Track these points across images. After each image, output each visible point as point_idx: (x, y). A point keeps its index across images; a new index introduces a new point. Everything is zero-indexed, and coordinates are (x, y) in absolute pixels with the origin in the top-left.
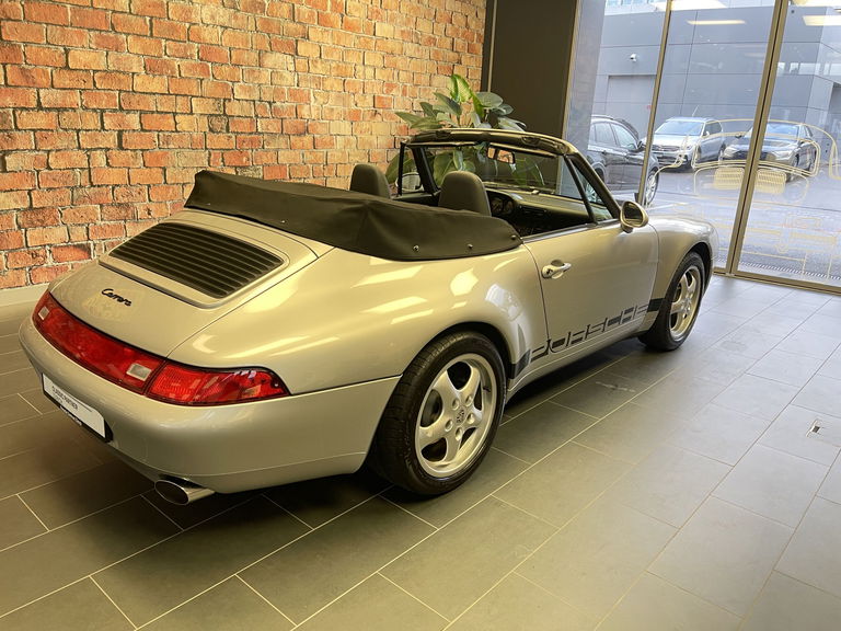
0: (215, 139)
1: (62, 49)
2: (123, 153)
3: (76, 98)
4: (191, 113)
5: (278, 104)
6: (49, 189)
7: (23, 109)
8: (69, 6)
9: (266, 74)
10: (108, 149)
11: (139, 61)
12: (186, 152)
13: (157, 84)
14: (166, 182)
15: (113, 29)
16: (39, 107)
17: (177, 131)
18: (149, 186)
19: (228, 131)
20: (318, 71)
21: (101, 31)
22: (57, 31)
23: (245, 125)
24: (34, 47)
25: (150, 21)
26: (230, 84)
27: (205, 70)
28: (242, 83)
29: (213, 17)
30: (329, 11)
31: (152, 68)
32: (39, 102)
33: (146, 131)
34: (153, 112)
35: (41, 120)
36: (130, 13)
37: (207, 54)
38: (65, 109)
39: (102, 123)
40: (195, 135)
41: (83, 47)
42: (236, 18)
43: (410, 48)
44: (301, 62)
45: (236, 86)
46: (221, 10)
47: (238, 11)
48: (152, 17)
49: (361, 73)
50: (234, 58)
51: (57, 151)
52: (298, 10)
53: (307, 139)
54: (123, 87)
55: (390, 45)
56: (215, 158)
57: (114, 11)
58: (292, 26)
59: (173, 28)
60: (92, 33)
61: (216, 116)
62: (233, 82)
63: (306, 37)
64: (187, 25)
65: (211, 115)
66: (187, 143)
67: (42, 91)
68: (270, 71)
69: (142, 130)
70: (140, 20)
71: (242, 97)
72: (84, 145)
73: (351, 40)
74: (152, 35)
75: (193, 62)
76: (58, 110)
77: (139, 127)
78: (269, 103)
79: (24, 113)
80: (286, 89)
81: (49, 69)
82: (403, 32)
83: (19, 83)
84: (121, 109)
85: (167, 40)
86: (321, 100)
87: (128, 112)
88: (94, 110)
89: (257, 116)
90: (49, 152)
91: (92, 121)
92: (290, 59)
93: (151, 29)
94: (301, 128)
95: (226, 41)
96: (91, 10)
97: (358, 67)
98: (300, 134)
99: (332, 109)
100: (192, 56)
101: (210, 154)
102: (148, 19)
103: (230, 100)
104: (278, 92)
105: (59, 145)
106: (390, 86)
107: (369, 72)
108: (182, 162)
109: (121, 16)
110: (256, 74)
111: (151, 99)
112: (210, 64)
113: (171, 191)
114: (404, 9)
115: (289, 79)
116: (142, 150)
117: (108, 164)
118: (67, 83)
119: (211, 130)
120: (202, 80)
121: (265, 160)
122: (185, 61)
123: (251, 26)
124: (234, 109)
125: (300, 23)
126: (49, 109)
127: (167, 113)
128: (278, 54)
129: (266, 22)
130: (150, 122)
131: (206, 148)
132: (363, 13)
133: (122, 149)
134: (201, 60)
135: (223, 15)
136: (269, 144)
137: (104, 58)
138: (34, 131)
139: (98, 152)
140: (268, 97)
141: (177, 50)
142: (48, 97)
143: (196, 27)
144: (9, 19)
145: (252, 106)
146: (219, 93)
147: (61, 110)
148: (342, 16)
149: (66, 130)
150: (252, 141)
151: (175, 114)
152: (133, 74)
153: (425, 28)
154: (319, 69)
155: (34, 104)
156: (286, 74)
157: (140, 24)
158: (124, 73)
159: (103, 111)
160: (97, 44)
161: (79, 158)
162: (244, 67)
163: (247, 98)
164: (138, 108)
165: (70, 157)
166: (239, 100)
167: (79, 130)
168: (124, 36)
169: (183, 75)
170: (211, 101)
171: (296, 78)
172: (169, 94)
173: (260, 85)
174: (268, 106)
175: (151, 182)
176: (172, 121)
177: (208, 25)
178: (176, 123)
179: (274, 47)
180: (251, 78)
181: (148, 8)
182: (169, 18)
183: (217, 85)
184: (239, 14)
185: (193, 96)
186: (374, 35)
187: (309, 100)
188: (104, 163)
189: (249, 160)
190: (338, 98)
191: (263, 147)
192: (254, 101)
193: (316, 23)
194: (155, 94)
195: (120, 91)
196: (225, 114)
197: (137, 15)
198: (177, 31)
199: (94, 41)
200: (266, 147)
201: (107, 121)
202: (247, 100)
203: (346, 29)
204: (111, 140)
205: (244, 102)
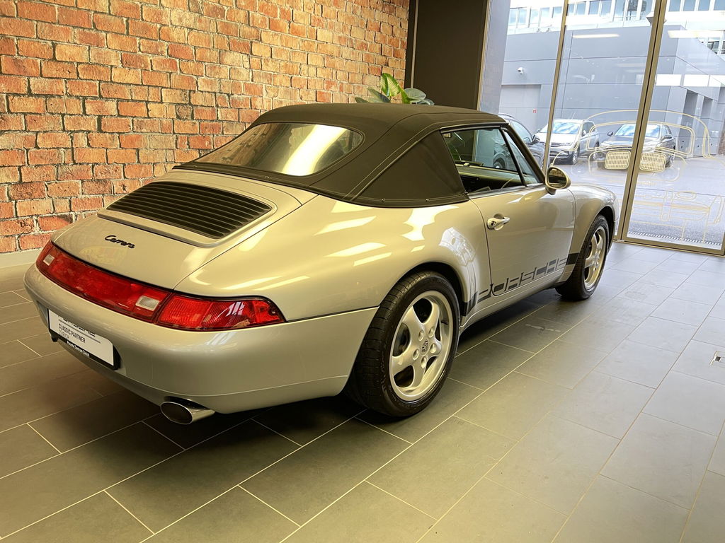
0: (182, 125)
1: (50, 43)
2: (102, 135)
3: (62, 87)
4: (161, 102)
5: (236, 96)
6: (37, 166)
7: (15, 94)
8: (56, 6)
9: (225, 71)
10: (89, 132)
11: (117, 56)
12: (158, 136)
13: (132, 76)
14: (139, 162)
15: (95, 27)
16: (30, 93)
17: (149, 117)
18: (124, 165)
19: (193, 118)
20: (269, 69)
21: (84, 28)
22: (46, 28)
23: (206, 115)
24: (26, 41)
25: (127, 21)
26: (195, 77)
27: (173, 65)
28: (205, 77)
29: (180, 20)
30: (278, 18)
31: (128, 62)
32: (29, 88)
33: (122, 116)
34: (128, 100)
35: (30, 105)
36: (110, 14)
37: (176, 51)
38: (52, 96)
39: (84, 108)
40: (164, 121)
41: (69, 42)
42: (200, 21)
43: (346, 52)
44: (255, 60)
45: (200, 80)
46: (188, 14)
47: (202, 15)
48: (128, 18)
49: (305, 72)
50: (198, 55)
51: (45, 132)
52: (253, 16)
54: (102, 78)
55: (329, 48)
56: (182, 141)
57: (95, 12)
58: (247, 29)
59: (146, 28)
60: (76, 30)
61: (183, 105)
62: (197, 76)
63: (259, 39)
64: (158, 26)
65: (179, 104)
66: (157, 128)
67: (32, 80)
68: (229, 67)
69: (119, 115)
70: (118, 20)
71: (205, 89)
72: (68, 128)
73: (297, 43)
74: (128, 34)
75: (163, 58)
76: (46, 96)
77: (116, 113)
78: (228, 95)
79: (16, 98)
80: (242, 83)
81: (39, 61)
82: (340, 38)
83: (12, 72)
84: (101, 97)
85: (141, 38)
86: (272, 94)
87: (107, 99)
88: (77, 97)
89: (217, 106)
90: (37, 133)
91: (76, 107)
92: (246, 58)
93: (127, 28)
94: (254, 117)
95: (192, 40)
96: (76, 10)
97: (302, 67)
99: (281, 102)
100: (162, 52)
101: (177, 138)
102: (125, 19)
103: (194, 91)
104: (236, 86)
105: (47, 127)
106: (330, 84)
107: (312, 70)
108: (153, 144)
109: (101, 16)
110: (217, 70)
111: (127, 88)
112: (177, 60)
113: (143, 169)
114: (341, 19)
115: (245, 75)
116: (119, 133)
117: (89, 144)
118: (54, 73)
119: (178, 117)
120: (170, 74)
122: (156, 57)
123: (213, 29)
124: (198, 99)
125: (254, 27)
126: (38, 96)
127: (140, 101)
128: (235, 54)
129: (226, 26)
130: (126, 109)
131: (174, 133)
132: (307, 21)
133: (101, 131)
134: (170, 56)
135: (189, 18)
136: (227, 130)
137: (86, 52)
138: (25, 114)
139: (81, 134)
140: (226, 90)
141: (150, 47)
142: (37, 84)
143: (166, 28)
145: (214, 97)
146: (185, 85)
147: (48, 96)
148: (290, 22)
149: (52, 114)
150: (213, 128)
151: (147, 102)
152: (112, 66)
153: (358, 34)
154: (270, 67)
155: (25, 91)
156: (242, 70)
157: (117, 24)
158: (103, 65)
159: (85, 98)
160: (81, 40)
161: (64, 139)
162: (206, 64)
163: (209, 90)
164: (116, 96)
165: (56, 138)
166: (202, 92)
167: (64, 115)
168: (104, 34)
169: (154, 69)
170: (178, 92)
171: (251, 74)
172: (142, 85)
173: (220, 79)
174: (227, 97)
175: (126, 161)
176: (145, 109)
177: (176, 27)
178: (148, 111)
179: (232, 47)
180: (213, 73)
181: (125, 10)
182: (143, 20)
183: (183, 78)
184: (203, 18)
185: (163, 87)
186: (316, 39)
187: (262, 93)
188: (85, 144)
189: (210, 144)
190: (286, 91)
191: (223, 134)
192: (215, 93)
193: (268, 28)
194: (130, 84)
195: (100, 81)
196: (190, 103)
197: (115, 16)
198: (150, 30)
199: (78, 37)
200: (225, 133)
201: (88, 107)
202: (209, 92)
203: (292, 33)
204: (92, 124)
205: (207, 93)
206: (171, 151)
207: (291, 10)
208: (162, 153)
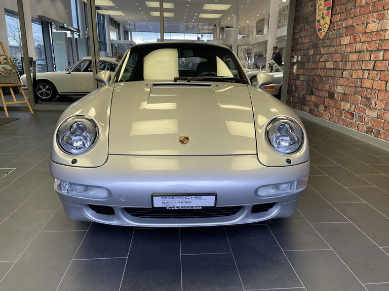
1: (366, 24)
2: (374, 72)
3: (365, 46)
7: (352, 52)
8: (371, 4)
10: (369, 70)
14: (386, 90)
15: (384, 8)
16: (355, 52)
18: (378, 91)
21: (379, 11)
22: (366, 16)
32: (355, 49)
35: (353, 57)
39: (371, 57)
41: (372, 21)
51: (356, 70)
60: (376, 14)
69: (383, 60)
72: (363, 68)
81: (360, 34)
83: (353, 42)
84: (378, 49)
87: (380, 50)
88: (369, 51)
90: (353, 70)
91: (368, 57)
105: (357, 67)
116: (381, 71)
118: (364, 40)
126: (357, 52)
137: (377, 25)
139: (366, 71)
142: (359, 46)
144: (355, 16)
147: (360, 52)
149: (359, 61)
152: (386, 30)
158: (383, 30)
159: (372, 51)
161: (360, 73)
164: (384, 48)
165: (358, 73)
167: (363, 61)
168: (387, 11)
175: (380, 88)
188: (367, 77)
195: (380, 40)
199: (376, 18)
204: (371, 66)
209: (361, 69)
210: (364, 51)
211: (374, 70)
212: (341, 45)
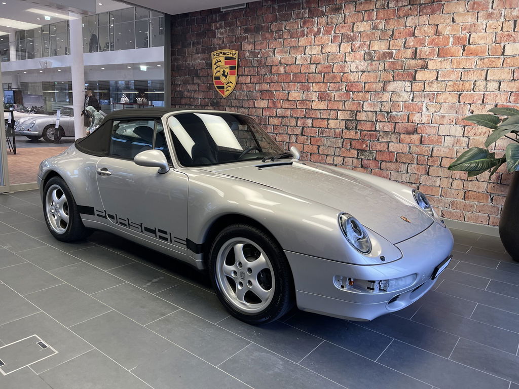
0: (348, 133)
1: (287, 92)
2: (303, 137)
3: (289, 113)
4: (337, 119)
5: (394, 113)
7: (272, 117)
9: (387, 96)
10: (297, 135)
11: (316, 95)
12: (331, 139)
13: (322, 105)
14: (319, 153)
15: (307, 81)
16: (276, 116)
17: (328, 128)
18: (311, 154)
19: (356, 129)
20: (433, 90)
21: (302, 83)
22: (286, 85)
23: (368, 126)
24: (278, 93)
25: (324, 75)
26: (362, 102)
27: (348, 96)
28: (369, 101)
29: (357, 67)
30: (450, 45)
31: (320, 98)
32: (277, 114)
33: (314, 127)
34: (318, 119)
35: (276, 121)
36: (316, 73)
37: (351, 88)
38: (285, 117)
39: (297, 123)
40: (337, 130)
41: (295, 90)
42: (371, 65)
44: (417, 86)
45: (366, 103)
46: (363, 63)
47: (374, 61)
48: (325, 73)
49: (482, 88)
50: (366, 88)
51: (280, 134)
52: (420, 51)
53: (416, 137)
54: (308, 107)
56: (346, 143)
57: (309, 73)
58: (413, 62)
59: (334, 77)
60: (299, 84)
61: (350, 120)
63: (425, 67)
64: (342, 74)
65: (348, 120)
66: (332, 134)
67: (278, 110)
68: (391, 93)
69: (312, 127)
70: (319, 75)
71: (368, 109)
72: (289, 132)
73: (472, 62)
74: (324, 82)
75: (342, 92)
77: (311, 125)
78: (388, 113)
80: (402, 104)
81: (282, 101)
83: (271, 107)
84: (305, 117)
85: (330, 83)
86: (433, 110)
87: (308, 118)
88: (295, 118)
89: (377, 121)
90: (277, 134)
91: (293, 123)
92: (408, 84)
93: (324, 79)
94: (410, 129)
95: (363, 79)
96: (300, 74)
97: (478, 83)
98: (409, 133)
99: (443, 117)
100: (342, 89)
101: (344, 141)
102: (323, 74)
103: (360, 112)
104: (395, 105)
105: (281, 131)
107: (493, 86)
108: (329, 143)
109: (311, 75)
110: (380, 96)
111: (318, 112)
112: (351, 93)
113: (320, 157)
115: (406, 97)
116: (311, 136)
117: (296, 141)
118: (287, 106)
119: (346, 128)
120: (345, 101)
121: (378, 147)
122: (338, 93)
123: (381, 68)
124: (362, 116)
125: (420, 59)
126: (279, 117)
127: (325, 119)
128: (398, 82)
129: (393, 63)
130: (317, 123)
131: (342, 138)
132: (490, 39)
134: (347, 91)
135: (363, 65)
136: (383, 138)
137: (302, 95)
139: (293, 136)
140: (387, 109)
141: (335, 87)
142: (280, 112)
143: (347, 74)
144: (272, 82)
145: (374, 115)
146: (354, 108)
147: (283, 117)
148: (464, 46)
149: (283, 125)
150: (371, 135)
151: (328, 119)
152: (313, 101)
154: (435, 87)
156: (403, 94)
157: (319, 78)
158: (309, 101)
159: (298, 118)
160: (300, 89)
161: (286, 137)
162: (372, 92)
163: (372, 110)
164: (312, 116)
165: (283, 137)
166: (366, 111)
167: (288, 126)
168: (311, 84)
169: (336, 100)
170: (349, 112)
171: (412, 96)
172: (327, 109)
173: (381, 102)
174: (386, 114)
175: (312, 152)
176: (326, 123)
177: (353, 72)
178: (328, 124)
179: (396, 78)
180: (376, 99)
181: (324, 69)
182: (333, 72)
183: (353, 104)
184: (374, 63)
185: (339, 110)
186: (503, 54)
187: (421, 109)
188: (295, 141)
189: (367, 146)
190: (451, 108)
191: (378, 140)
192: (376, 112)
193: (436, 56)
194: (320, 110)
195: (306, 109)
196: (356, 119)
197: (318, 73)
198: (336, 78)
199: (299, 88)
200: (380, 140)
201: (299, 122)
202: (371, 111)
203: (467, 55)
204: (298, 131)
205: (370, 113)
206: (339, 149)
207: (468, 35)
208: (332, 149)
209: (287, 133)
210: (288, 117)
211: (302, 134)
212: (255, 107)
